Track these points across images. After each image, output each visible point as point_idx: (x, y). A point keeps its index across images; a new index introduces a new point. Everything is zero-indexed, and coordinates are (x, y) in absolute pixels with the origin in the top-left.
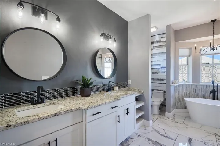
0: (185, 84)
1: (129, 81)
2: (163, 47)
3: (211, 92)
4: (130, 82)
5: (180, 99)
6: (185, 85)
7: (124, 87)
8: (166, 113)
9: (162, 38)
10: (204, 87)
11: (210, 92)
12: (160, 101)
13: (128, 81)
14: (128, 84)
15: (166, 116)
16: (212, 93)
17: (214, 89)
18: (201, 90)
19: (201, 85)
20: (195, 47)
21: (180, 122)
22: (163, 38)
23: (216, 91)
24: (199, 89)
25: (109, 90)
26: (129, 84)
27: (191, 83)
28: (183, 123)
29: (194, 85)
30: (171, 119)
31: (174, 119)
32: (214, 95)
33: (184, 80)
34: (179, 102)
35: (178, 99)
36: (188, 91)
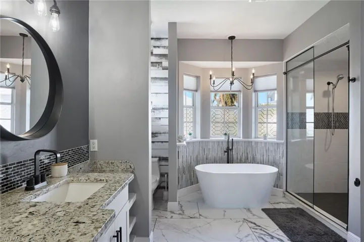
0: (191, 140)
1: (91, 141)
2: (156, 66)
4: (94, 145)
5: (186, 169)
7: (79, 161)
8: (169, 203)
9: (155, 47)
10: (215, 143)
11: (224, 152)
12: (157, 180)
13: (88, 143)
14: (88, 152)
15: (168, 209)
16: (226, 153)
17: (228, 147)
18: (211, 150)
19: (214, 142)
20: (211, 75)
21: (195, 215)
22: (157, 49)
23: (231, 150)
24: (209, 149)
25: (37, 183)
26: (92, 149)
27: (199, 139)
28: (200, 215)
29: (202, 142)
30: (178, 213)
31: (183, 212)
32: (229, 155)
33: (190, 134)
34: (184, 176)
35: (182, 170)
36: (196, 153)
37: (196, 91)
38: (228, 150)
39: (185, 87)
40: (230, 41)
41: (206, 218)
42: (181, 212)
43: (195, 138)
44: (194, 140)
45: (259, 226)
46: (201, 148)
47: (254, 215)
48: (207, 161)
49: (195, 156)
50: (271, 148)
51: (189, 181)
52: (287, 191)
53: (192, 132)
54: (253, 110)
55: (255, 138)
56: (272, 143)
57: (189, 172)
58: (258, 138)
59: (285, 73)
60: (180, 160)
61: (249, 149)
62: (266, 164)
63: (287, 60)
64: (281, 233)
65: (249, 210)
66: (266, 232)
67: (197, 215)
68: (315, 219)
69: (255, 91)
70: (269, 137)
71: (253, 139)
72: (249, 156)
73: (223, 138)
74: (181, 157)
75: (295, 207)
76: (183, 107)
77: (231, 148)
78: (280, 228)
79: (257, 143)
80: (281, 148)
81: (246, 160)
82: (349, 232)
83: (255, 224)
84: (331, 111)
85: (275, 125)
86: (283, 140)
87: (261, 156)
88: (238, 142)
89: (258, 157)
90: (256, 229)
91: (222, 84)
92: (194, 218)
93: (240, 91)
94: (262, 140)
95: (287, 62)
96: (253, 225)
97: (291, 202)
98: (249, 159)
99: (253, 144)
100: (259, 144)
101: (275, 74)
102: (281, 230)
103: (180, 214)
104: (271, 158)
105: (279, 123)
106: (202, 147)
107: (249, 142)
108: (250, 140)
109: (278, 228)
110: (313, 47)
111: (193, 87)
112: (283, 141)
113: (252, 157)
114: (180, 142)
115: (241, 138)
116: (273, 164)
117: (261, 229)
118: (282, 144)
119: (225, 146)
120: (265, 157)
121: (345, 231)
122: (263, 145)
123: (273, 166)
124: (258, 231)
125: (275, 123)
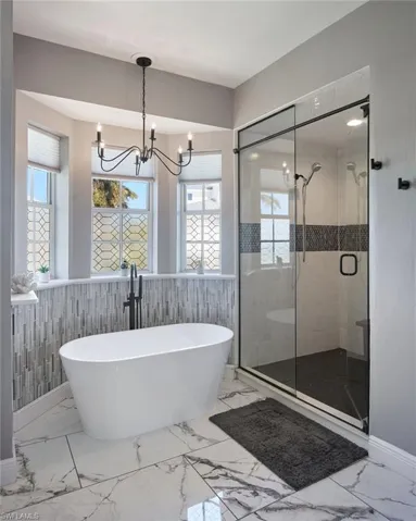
0: (46, 285)
3: (125, 304)
5: (32, 356)
6: (48, 289)
10: (103, 288)
11: (122, 306)
16: (128, 308)
17: (132, 294)
18: (93, 303)
19: (100, 284)
20: (98, 134)
21: (67, 482)
23: (137, 299)
24: (89, 301)
27: (64, 280)
28: (80, 476)
29: (74, 285)
30: (15, 487)
31: (32, 482)
32: (134, 311)
33: (44, 270)
34: (29, 375)
35: (23, 360)
36: (58, 314)
37: (59, 169)
38: (132, 301)
39: (31, 156)
40: (141, 68)
41: (96, 481)
42: (24, 482)
43: (56, 278)
44: (53, 283)
45: (220, 467)
46: (70, 302)
47: (200, 439)
48: (86, 329)
49: (56, 320)
50: (212, 290)
51: (42, 384)
52: (240, 367)
53: (46, 265)
54: (178, 218)
55: (181, 271)
56: (214, 280)
57: (42, 361)
58: (186, 271)
59: (237, 151)
60: (19, 335)
61: (171, 294)
62: (202, 322)
63: (239, 128)
64: (264, 471)
65: (185, 426)
66: (237, 480)
67: (72, 480)
68: (302, 417)
69: (181, 181)
70: (206, 268)
71: (178, 275)
72: (171, 307)
73: (119, 275)
74: (21, 329)
75: (262, 397)
76: (25, 204)
77: (136, 295)
78: (259, 459)
79: (185, 281)
80: (229, 288)
81: (165, 318)
82: (372, 437)
83: (209, 463)
84: (300, 222)
85: (217, 247)
86: (232, 273)
87: (193, 306)
88: (150, 281)
89: (189, 309)
90: (217, 478)
91: (121, 158)
92: (65, 491)
93: (152, 178)
94: (194, 274)
95: (239, 132)
96: (206, 469)
97: (250, 387)
98: (171, 313)
99: (178, 284)
100: (190, 283)
101: (219, 152)
102: (263, 462)
103: (22, 491)
104: (212, 310)
105: (225, 242)
106: (73, 298)
107: (170, 279)
108: (172, 275)
109: (254, 459)
110: (293, 106)
111: (52, 160)
112: (234, 276)
113: (176, 310)
114: (19, 292)
115: (155, 274)
116: (218, 320)
117: (226, 475)
118: (232, 281)
119: (124, 294)
120: (201, 307)
121: (363, 434)
122: (197, 285)
123: (216, 324)
124: (222, 482)
125: (215, 242)
